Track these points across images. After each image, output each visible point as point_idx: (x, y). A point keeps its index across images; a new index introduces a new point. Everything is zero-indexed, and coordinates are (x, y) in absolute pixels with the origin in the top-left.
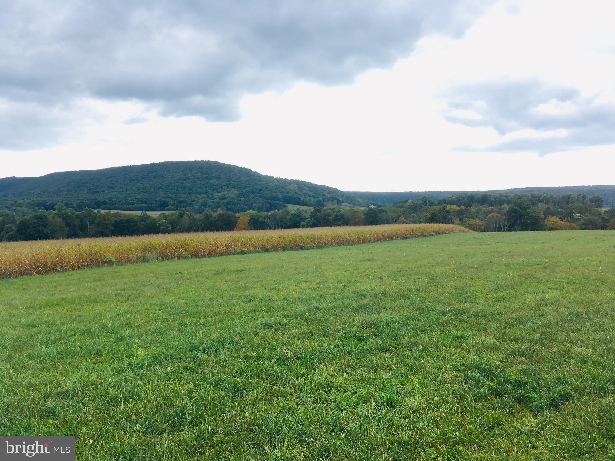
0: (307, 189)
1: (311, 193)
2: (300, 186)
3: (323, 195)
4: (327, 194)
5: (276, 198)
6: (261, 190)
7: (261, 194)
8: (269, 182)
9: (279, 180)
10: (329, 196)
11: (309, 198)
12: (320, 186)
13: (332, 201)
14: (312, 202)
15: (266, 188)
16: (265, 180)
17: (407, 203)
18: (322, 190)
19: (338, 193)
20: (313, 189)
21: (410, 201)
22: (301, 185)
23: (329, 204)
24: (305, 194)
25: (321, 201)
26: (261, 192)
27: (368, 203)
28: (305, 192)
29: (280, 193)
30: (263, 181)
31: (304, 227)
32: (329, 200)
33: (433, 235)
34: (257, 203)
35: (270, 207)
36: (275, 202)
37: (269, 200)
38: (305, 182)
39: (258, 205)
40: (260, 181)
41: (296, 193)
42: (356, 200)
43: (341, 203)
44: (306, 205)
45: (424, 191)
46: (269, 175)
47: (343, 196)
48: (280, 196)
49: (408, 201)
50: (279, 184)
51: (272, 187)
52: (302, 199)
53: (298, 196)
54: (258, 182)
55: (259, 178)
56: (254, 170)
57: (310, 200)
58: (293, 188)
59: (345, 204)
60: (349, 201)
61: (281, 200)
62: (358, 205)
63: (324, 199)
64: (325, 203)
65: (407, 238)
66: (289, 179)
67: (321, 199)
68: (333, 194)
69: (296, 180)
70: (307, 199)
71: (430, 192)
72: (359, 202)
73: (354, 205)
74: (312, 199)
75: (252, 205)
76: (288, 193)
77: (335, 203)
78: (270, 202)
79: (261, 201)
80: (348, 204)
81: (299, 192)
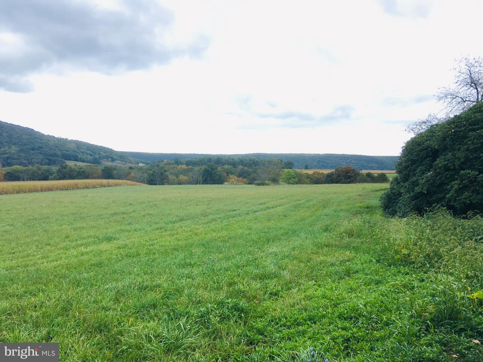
0: (86, 148)
1: (89, 152)
2: (78, 146)
3: (99, 154)
4: (103, 153)
5: (55, 155)
6: (41, 148)
7: (41, 151)
8: (49, 140)
9: (60, 140)
10: (105, 154)
11: (86, 155)
12: (98, 146)
13: (108, 159)
14: (89, 159)
15: (46, 145)
16: (45, 139)
17: (163, 162)
18: (99, 149)
19: (112, 152)
20: (90, 148)
21: (165, 161)
22: (79, 144)
23: (105, 161)
24: (83, 153)
25: (96, 158)
26: (41, 149)
27: (138, 161)
28: (83, 150)
29: (59, 150)
30: (44, 139)
31: (51, 180)
32: (104, 158)
33: (97, 188)
34: (37, 159)
35: (49, 163)
36: (54, 158)
37: (49, 156)
38: (84, 142)
39: (37, 160)
40: (41, 140)
41: (74, 151)
42: (128, 159)
43: (115, 161)
44: (83, 161)
45: (186, 153)
46: (50, 135)
47: (117, 155)
48: (59, 153)
49: (163, 161)
50: (59, 143)
51: (52, 146)
52: (80, 156)
53: (76, 154)
54: (39, 141)
55: (40, 137)
56: (36, 130)
57: (87, 158)
58: (72, 147)
59: (118, 161)
60: (123, 160)
61: (60, 156)
62: (129, 163)
63: (99, 157)
64: (101, 160)
65: (67, 190)
66: (69, 139)
67: (98, 157)
68: (109, 153)
69: (75, 140)
70: (84, 157)
71: (191, 154)
72: (130, 160)
73: (126, 162)
74: (89, 157)
75: (31, 160)
76: (67, 151)
77: (110, 161)
78: (49, 158)
79: (41, 157)
80: (120, 162)
81: (78, 151)
